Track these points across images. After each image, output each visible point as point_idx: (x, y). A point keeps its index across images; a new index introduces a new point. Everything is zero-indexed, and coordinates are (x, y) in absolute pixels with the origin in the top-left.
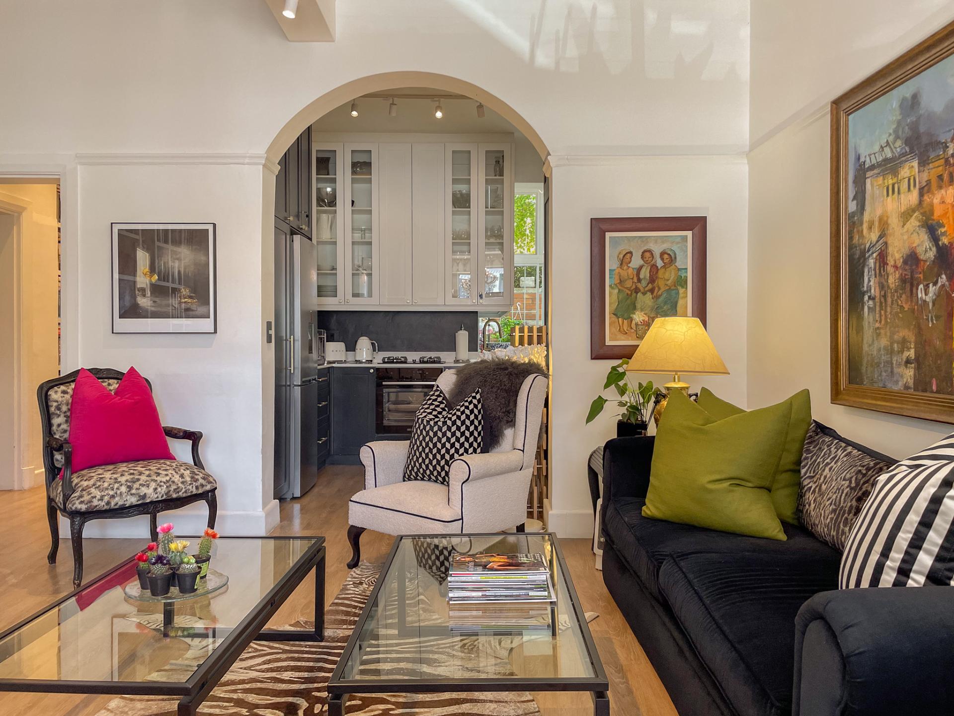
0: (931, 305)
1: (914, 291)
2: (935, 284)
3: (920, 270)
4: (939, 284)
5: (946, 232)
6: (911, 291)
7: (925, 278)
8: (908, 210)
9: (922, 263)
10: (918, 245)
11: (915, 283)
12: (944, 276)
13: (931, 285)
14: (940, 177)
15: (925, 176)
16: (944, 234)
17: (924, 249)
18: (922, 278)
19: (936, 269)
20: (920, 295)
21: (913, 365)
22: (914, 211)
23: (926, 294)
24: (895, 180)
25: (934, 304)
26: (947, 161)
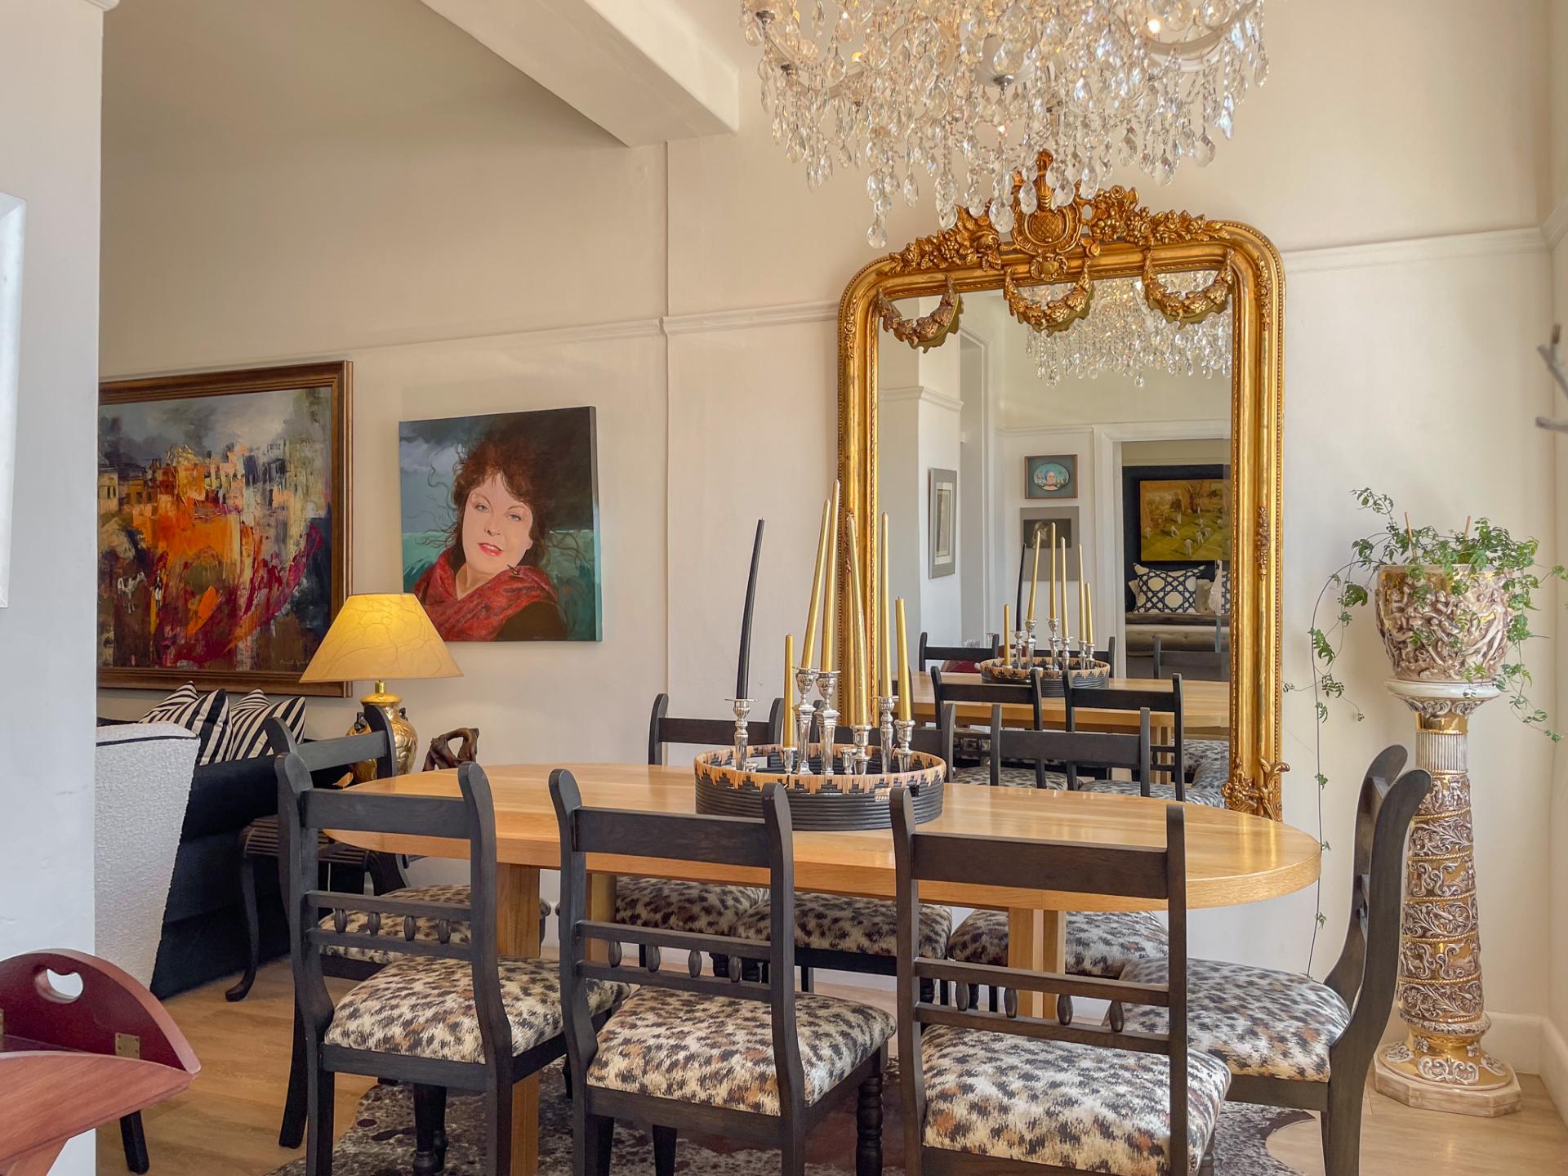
0: (130, 596)
1: (114, 581)
2: (134, 579)
3: (119, 566)
4: (138, 579)
5: (144, 539)
6: (111, 583)
7: (125, 573)
8: (107, 513)
9: (121, 560)
10: (118, 545)
11: (115, 576)
12: (142, 574)
13: (130, 579)
14: (139, 494)
15: (125, 490)
16: (142, 540)
17: (124, 549)
18: (121, 573)
19: (135, 568)
20: (119, 587)
21: (112, 645)
22: (113, 515)
23: (125, 586)
25: (132, 595)
26: (145, 482)
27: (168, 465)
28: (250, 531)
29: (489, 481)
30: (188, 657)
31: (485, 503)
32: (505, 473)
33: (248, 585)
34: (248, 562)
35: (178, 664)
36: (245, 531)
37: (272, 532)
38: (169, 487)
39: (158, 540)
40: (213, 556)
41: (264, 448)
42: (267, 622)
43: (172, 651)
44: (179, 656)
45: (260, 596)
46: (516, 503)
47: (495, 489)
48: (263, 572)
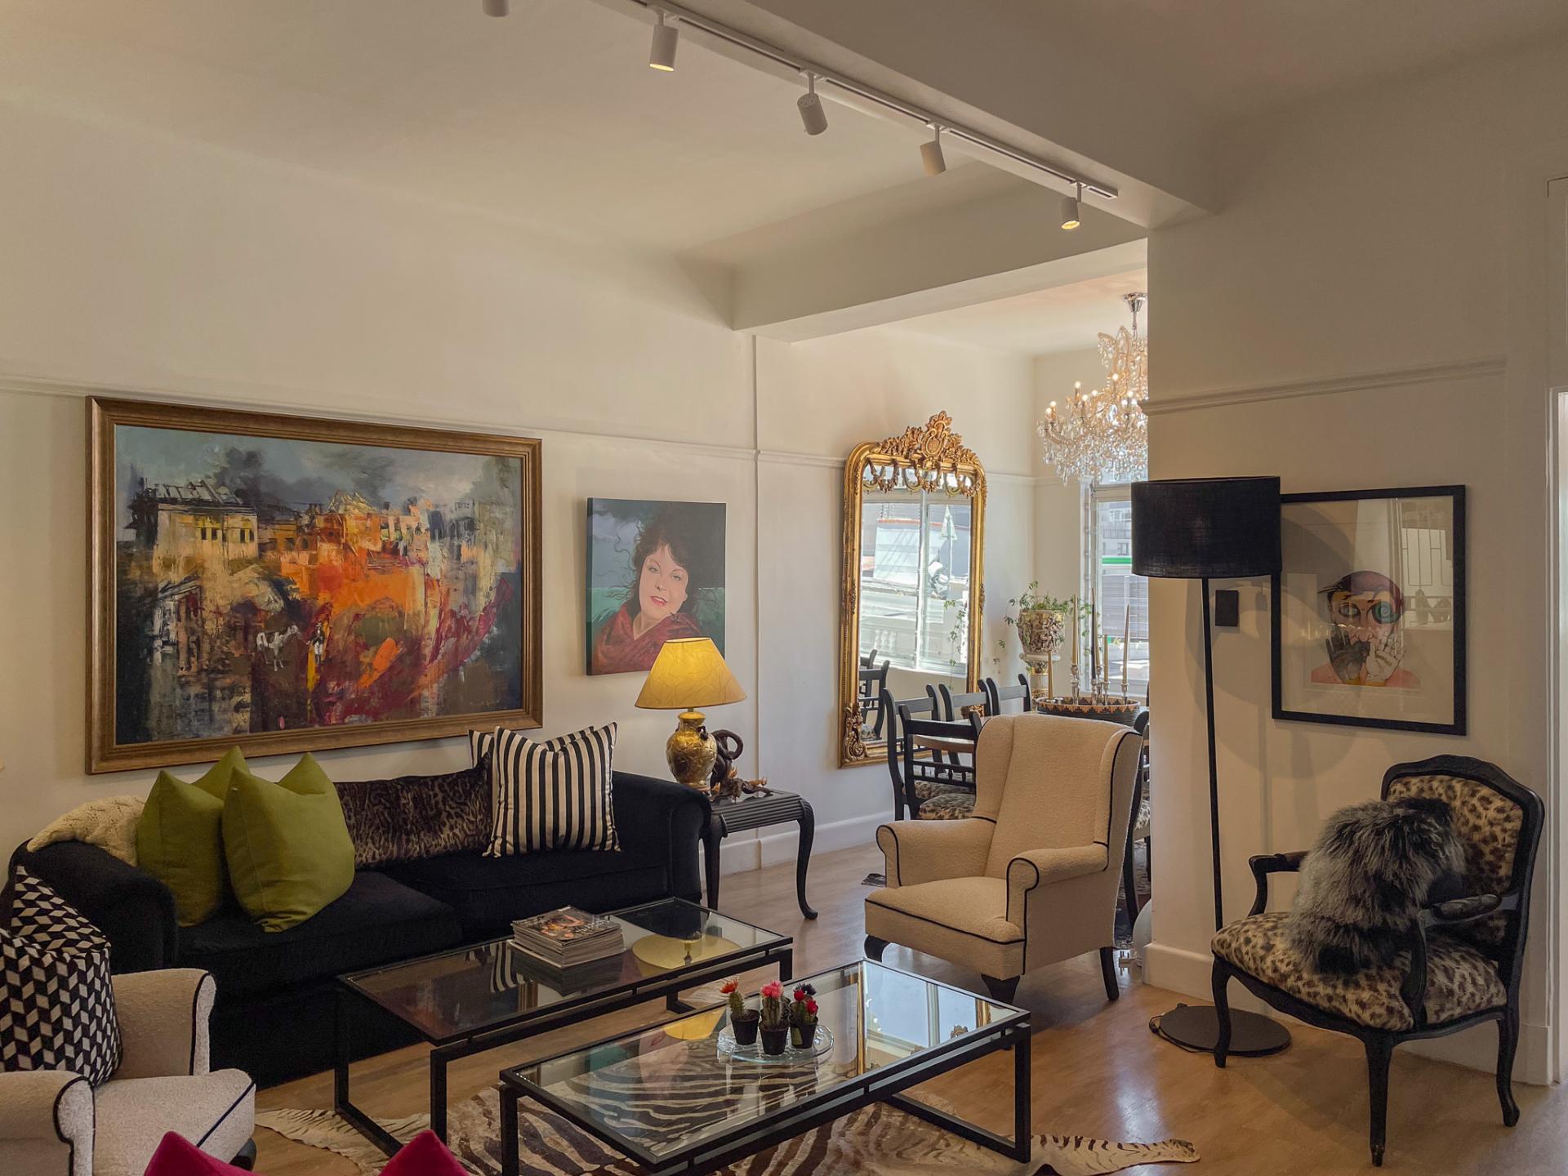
0: (276, 652)
1: (251, 638)
2: (283, 633)
3: (258, 619)
4: (289, 632)
6: (246, 639)
7: (267, 627)
8: (239, 559)
9: (263, 613)
10: (257, 596)
11: (252, 631)
12: (295, 627)
13: (277, 634)
14: (293, 541)
15: (268, 534)
16: (297, 590)
17: (266, 600)
18: (263, 627)
19: (285, 620)
20: (259, 642)
21: (249, 709)
22: (250, 562)
23: (269, 641)
24: (217, 526)
25: (281, 650)
26: (300, 529)
27: (331, 511)
28: (436, 583)
29: (660, 550)
30: (357, 712)
31: (656, 567)
32: (671, 545)
33: (433, 635)
34: (434, 613)
35: (346, 720)
36: (429, 583)
37: (460, 586)
38: (333, 534)
39: (319, 591)
40: (392, 607)
41: (452, 505)
42: (456, 670)
43: (339, 707)
44: (348, 711)
45: (447, 645)
46: (677, 567)
47: (663, 557)
48: (450, 622)
